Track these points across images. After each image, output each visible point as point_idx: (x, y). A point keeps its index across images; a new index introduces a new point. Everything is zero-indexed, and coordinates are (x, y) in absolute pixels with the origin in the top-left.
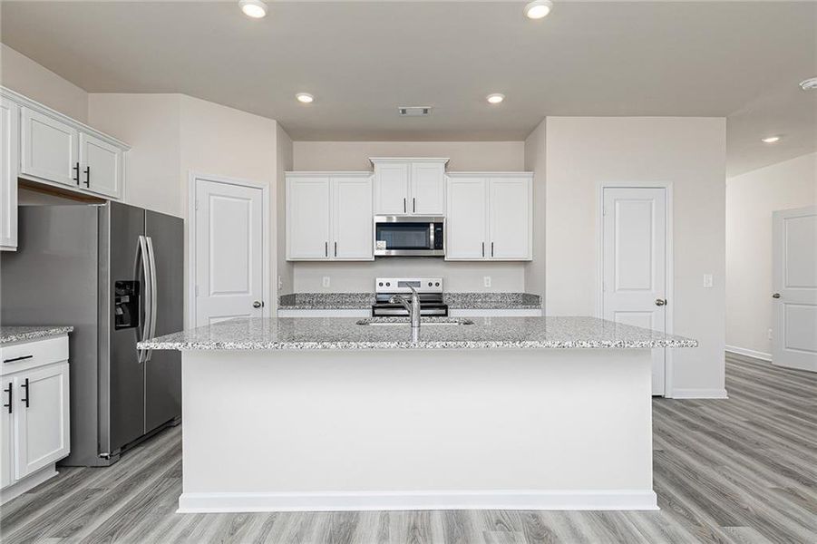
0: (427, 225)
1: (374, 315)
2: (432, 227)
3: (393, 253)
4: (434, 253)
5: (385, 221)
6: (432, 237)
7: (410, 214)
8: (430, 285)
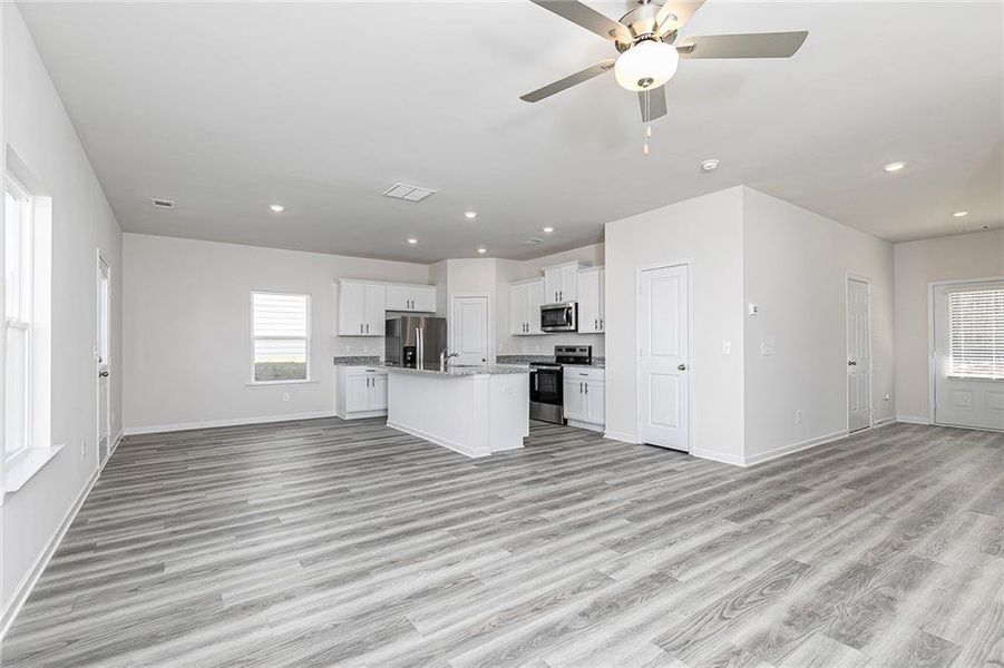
0: (563, 309)
2: (564, 311)
4: (568, 328)
5: (550, 308)
6: (565, 317)
7: (559, 302)
8: (581, 350)
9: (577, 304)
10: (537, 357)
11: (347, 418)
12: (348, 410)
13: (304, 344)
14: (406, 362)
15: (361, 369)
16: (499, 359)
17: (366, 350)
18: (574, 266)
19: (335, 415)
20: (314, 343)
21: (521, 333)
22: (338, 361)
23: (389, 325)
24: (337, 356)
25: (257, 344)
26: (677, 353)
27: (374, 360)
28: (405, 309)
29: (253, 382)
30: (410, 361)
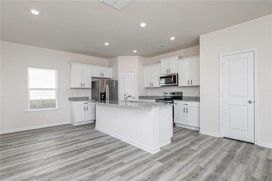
0: (172, 76)
1: (156, 101)
2: (173, 77)
3: (167, 85)
4: (174, 84)
5: (164, 76)
6: (172, 80)
7: (168, 73)
8: (178, 94)
9: (178, 74)
10: (159, 96)
11: (75, 125)
12: (76, 121)
13: (54, 92)
14: (101, 99)
15: (82, 103)
16: (140, 98)
17: (83, 94)
18: (176, 58)
19: (69, 123)
20: (59, 91)
21: (149, 86)
22: (71, 99)
23: (93, 84)
24: (70, 97)
25: (31, 92)
26: (247, 96)
27: (86, 99)
28: (100, 76)
29: (29, 110)
30: (103, 99)
